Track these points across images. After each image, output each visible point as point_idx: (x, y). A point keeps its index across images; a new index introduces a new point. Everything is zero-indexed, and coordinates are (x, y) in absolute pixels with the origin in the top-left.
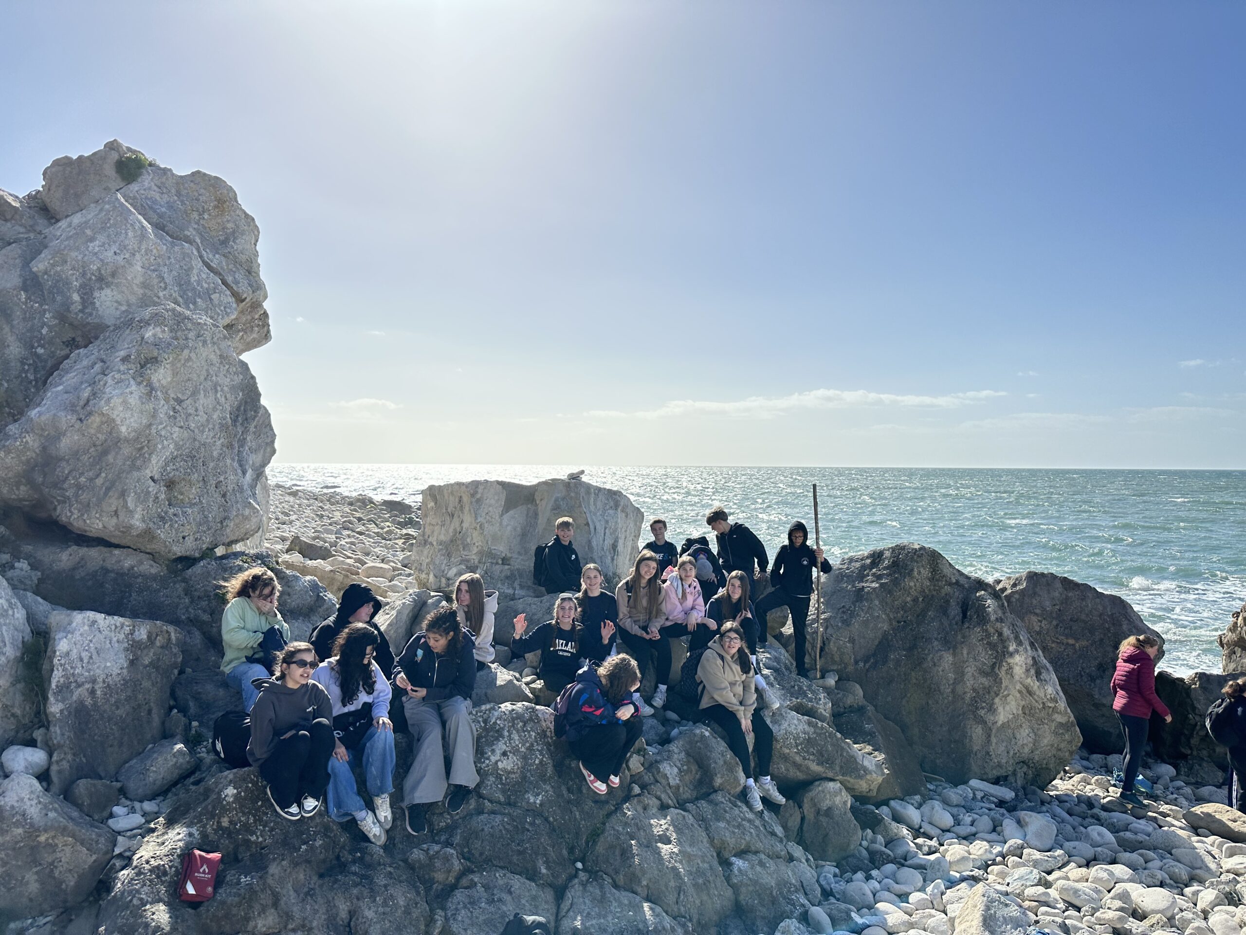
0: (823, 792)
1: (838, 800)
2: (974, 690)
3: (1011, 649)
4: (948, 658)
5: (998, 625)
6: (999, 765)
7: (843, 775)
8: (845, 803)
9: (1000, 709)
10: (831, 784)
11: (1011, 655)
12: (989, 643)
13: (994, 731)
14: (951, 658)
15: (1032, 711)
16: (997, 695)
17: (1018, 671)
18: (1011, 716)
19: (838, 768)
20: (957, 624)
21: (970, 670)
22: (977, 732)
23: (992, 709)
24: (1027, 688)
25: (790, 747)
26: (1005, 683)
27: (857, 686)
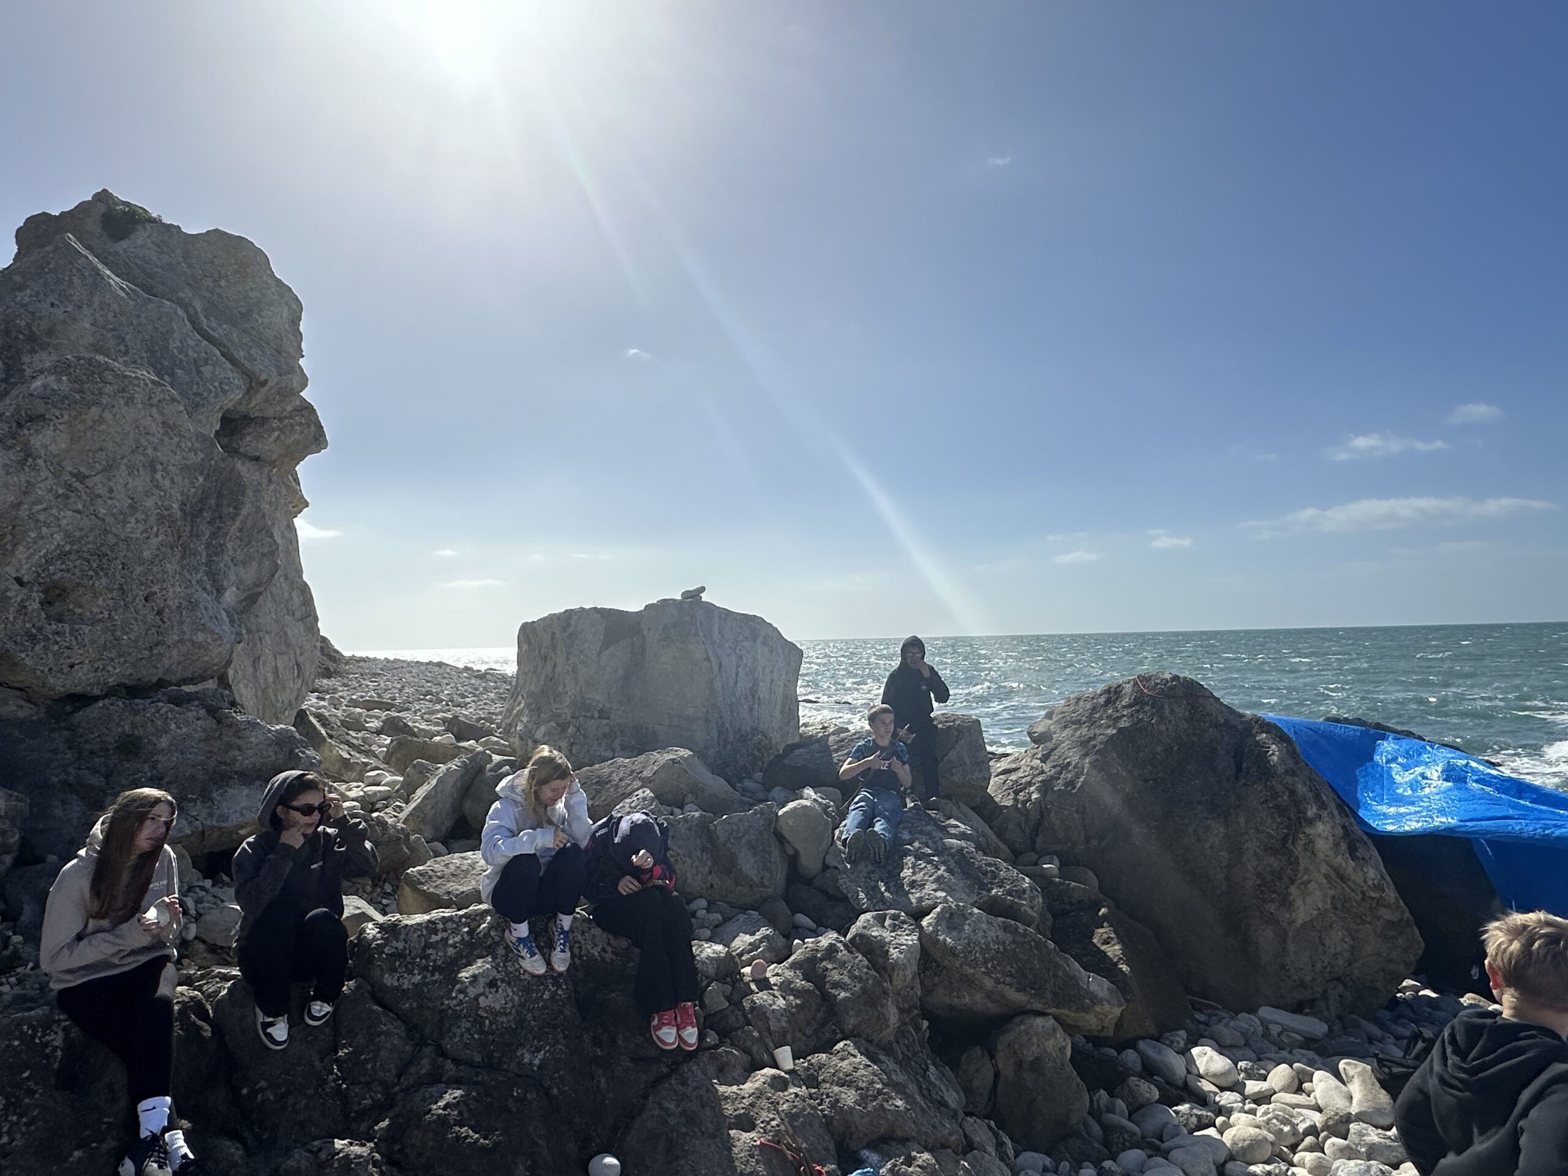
0: (1027, 1034)
1: (1050, 1045)
2: (1259, 875)
3: (1310, 814)
4: (1218, 831)
5: (1289, 779)
6: (1302, 985)
7: (1056, 1007)
8: (1062, 1049)
9: (1299, 902)
10: (1040, 1021)
11: (1310, 822)
12: (1277, 807)
13: (1290, 934)
14: (1221, 830)
15: (1347, 905)
16: (1293, 882)
17: (1323, 846)
18: (1316, 912)
19: (1049, 996)
20: (1228, 780)
21: (1251, 846)
22: (1266, 936)
23: (1286, 902)
24: (1336, 871)
25: (975, 964)
26: (1303, 864)
27: (1091, 873)
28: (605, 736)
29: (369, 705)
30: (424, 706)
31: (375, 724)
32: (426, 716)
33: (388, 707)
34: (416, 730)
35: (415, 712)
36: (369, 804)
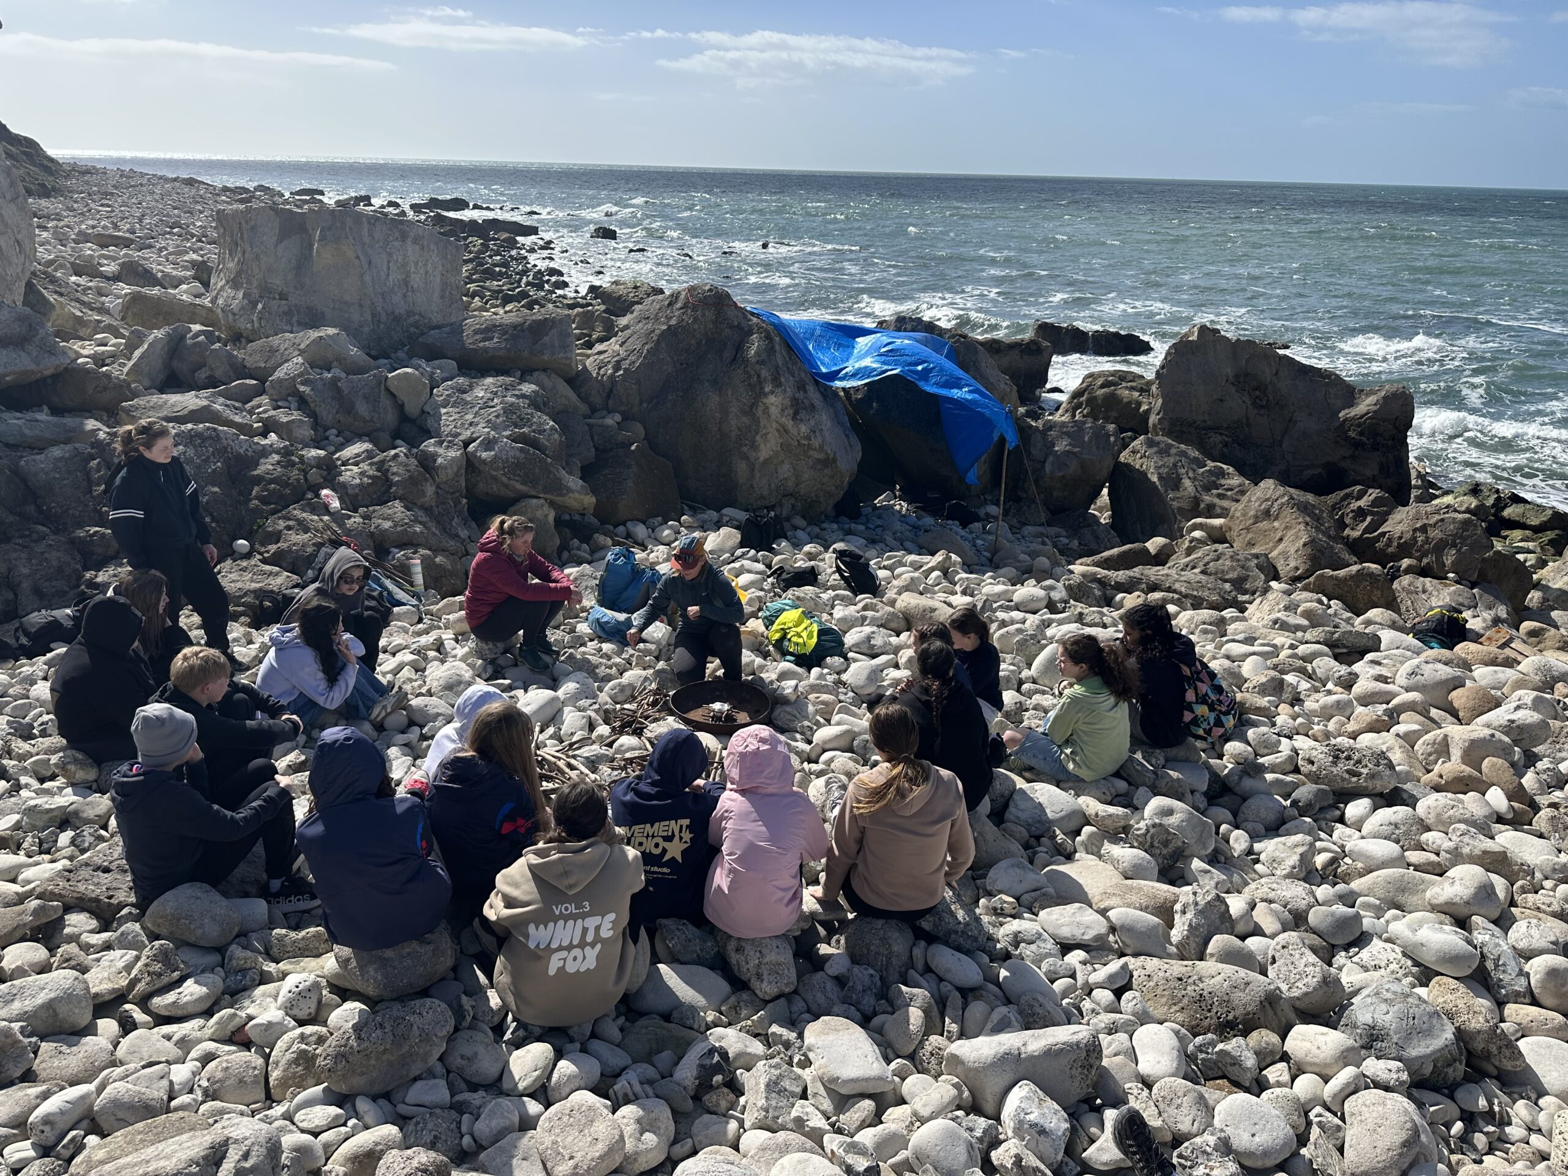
2: (738, 428)
3: (767, 390)
4: (716, 399)
5: (757, 367)
6: (762, 497)
7: (546, 494)
9: (762, 447)
10: (534, 501)
11: (766, 395)
12: (749, 385)
13: (757, 466)
14: (718, 399)
15: (790, 448)
16: (757, 433)
17: (774, 411)
18: (772, 453)
19: (540, 487)
20: (727, 366)
21: (734, 410)
22: (742, 467)
23: (754, 447)
24: (783, 427)
25: (497, 469)
26: (763, 422)
27: (639, 425)
28: (285, 313)
29: (104, 242)
30: (171, 243)
31: (110, 268)
32: (171, 258)
33: (126, 243)
34: (159, 275)
35: (160, 250)
36: (100, 360)
